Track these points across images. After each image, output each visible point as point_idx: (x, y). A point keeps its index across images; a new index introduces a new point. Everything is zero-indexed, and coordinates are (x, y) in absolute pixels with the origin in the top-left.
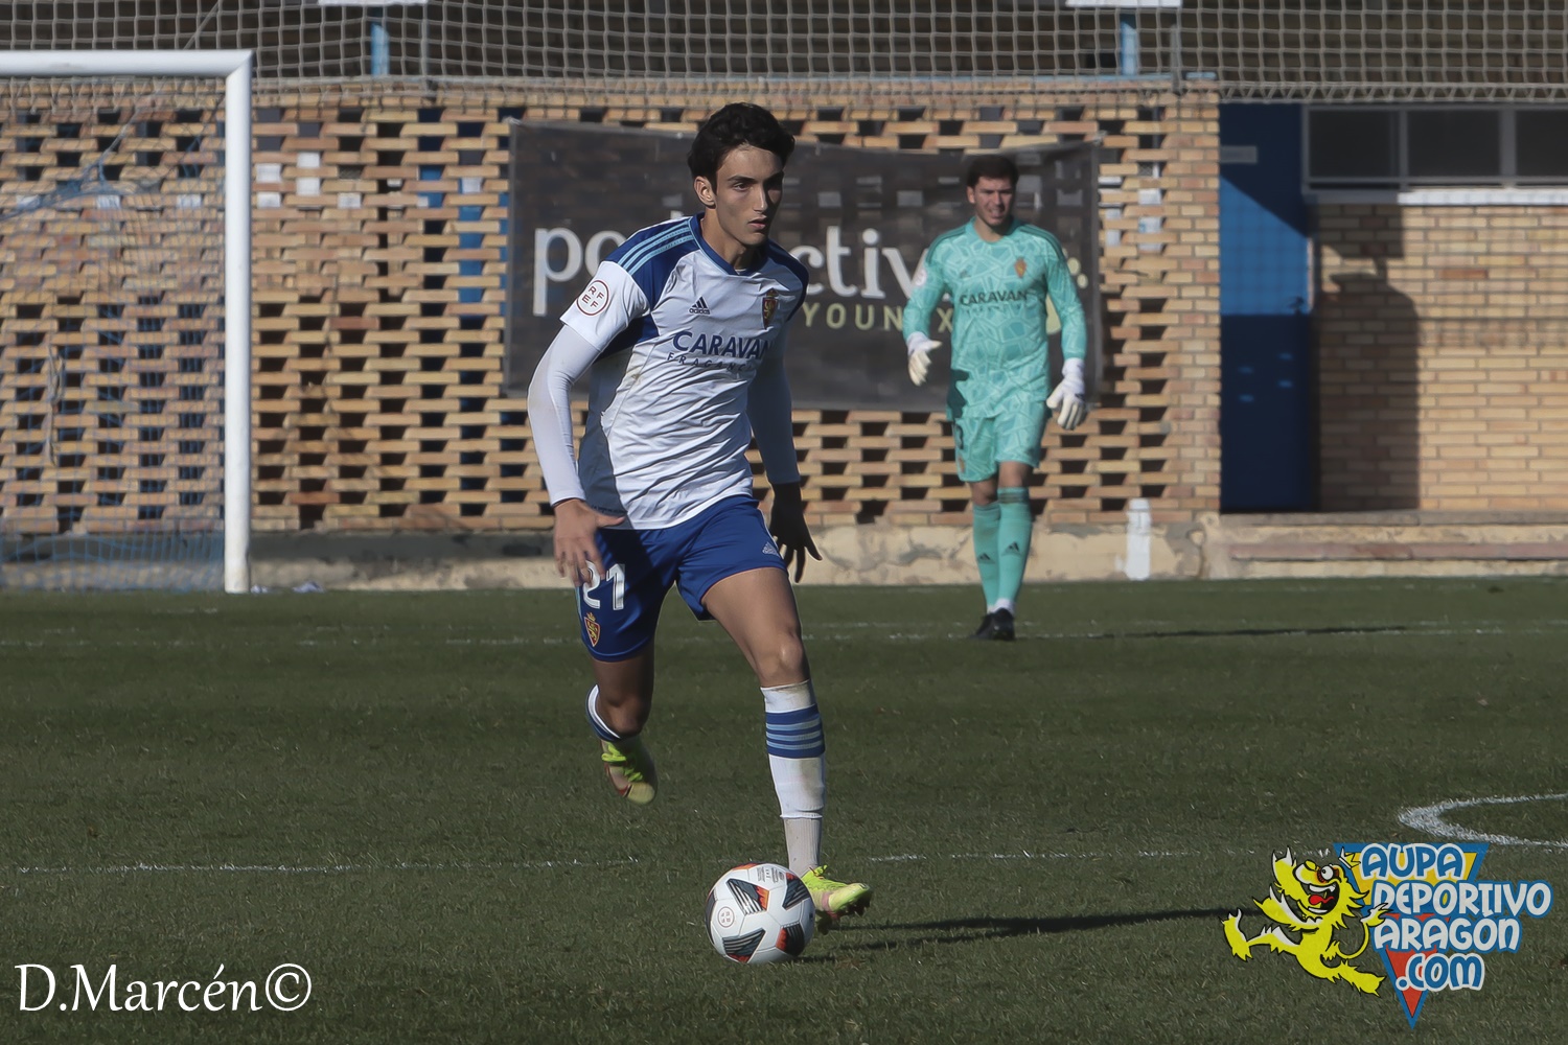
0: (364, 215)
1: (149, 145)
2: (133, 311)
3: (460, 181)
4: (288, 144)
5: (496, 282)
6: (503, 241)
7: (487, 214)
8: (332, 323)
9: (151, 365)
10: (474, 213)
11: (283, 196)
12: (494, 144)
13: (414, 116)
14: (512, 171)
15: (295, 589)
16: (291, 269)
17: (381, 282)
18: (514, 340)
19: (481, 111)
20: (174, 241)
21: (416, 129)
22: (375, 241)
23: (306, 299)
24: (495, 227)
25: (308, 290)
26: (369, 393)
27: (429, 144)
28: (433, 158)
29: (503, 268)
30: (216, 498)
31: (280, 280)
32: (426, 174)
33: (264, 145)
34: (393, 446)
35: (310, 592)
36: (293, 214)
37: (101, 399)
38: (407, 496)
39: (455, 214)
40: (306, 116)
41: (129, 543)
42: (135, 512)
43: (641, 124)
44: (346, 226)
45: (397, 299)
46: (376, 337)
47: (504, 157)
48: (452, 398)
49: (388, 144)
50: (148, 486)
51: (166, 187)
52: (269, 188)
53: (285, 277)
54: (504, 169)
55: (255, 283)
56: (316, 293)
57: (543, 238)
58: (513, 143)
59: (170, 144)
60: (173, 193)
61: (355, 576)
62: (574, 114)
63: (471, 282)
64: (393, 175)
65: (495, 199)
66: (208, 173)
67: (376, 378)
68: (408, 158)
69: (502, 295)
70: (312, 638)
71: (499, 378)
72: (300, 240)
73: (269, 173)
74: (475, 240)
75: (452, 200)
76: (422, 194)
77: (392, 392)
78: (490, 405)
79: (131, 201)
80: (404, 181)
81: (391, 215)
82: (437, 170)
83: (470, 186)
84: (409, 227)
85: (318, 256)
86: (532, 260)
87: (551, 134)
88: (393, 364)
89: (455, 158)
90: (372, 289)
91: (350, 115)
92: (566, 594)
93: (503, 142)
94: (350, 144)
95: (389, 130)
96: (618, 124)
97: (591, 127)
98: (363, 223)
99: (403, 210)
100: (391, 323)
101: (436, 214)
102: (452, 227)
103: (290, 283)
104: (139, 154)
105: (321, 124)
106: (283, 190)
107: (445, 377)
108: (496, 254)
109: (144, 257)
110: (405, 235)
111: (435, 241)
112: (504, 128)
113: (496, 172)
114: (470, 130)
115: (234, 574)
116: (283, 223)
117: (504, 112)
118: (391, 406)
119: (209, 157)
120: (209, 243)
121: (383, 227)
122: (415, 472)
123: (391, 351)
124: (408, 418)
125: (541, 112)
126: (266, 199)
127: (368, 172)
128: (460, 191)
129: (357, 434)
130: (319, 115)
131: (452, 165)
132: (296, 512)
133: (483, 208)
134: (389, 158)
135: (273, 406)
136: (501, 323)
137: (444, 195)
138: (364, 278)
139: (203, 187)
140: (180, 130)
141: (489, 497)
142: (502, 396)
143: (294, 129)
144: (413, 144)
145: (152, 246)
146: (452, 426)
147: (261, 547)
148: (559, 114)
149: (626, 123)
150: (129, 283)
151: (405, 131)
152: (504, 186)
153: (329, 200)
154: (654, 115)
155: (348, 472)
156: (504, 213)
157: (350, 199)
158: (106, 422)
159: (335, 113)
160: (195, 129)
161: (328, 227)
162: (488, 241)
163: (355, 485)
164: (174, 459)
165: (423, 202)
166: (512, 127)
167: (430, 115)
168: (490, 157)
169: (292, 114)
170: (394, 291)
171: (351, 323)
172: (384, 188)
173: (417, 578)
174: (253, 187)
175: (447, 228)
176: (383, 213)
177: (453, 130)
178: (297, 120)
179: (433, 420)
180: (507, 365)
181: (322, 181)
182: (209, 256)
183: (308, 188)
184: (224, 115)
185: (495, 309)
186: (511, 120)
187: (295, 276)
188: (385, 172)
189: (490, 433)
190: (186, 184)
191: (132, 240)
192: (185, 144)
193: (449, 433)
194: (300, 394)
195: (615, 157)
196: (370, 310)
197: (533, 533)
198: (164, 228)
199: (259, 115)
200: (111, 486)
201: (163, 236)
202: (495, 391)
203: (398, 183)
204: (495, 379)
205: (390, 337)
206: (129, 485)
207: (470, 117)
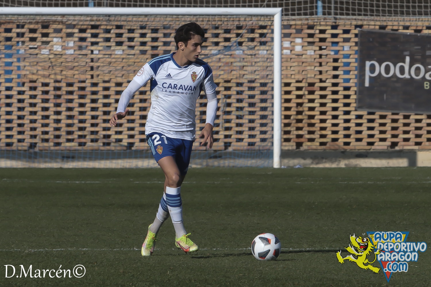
0: (315, 57)
1: (251, 36)
2: (247, 85)
3: (343, 47)
4: (292, 36)
5: (354, 77)
6: (356, 64)
7: (351, 57)
8: (305, 88)
9: (252, 101)
10: (348, 56)
11: (291, 51)
12: (353, 36)
13: (330, 28)
14: (359, 44)
15: (295, 167)
16: (293, 73)
17: (320, 77)
18: (359, 94)
19: (350, 26)
20: (259, 64)
21: (331, 31)
22: (318, 64)
23: (298, 82)
24: (354, 60)
25: (298, 79)
26: (316, 109)
27: (334, 36)
28: (335, 40)
29: (356, 72)
30: (271, 140)
31: (290, 76)
32: (334, 45)
33: (285, 36)
34: (323, 125)
35: (299, 168)
36: (294, 56)
37: (237, 110)
38: (327, 140)
39: (342, 56)
40: (298, 27)
41: (245, 153)
42: (247, 144)
43: (397, 30)
44: (309, 60)
45: (325, 82)
46: (318, 93)
47: (356, 40)
48: (341, 111)
49: (322, 36)
50: (251, 136)
51: (256, 48)
52: (287, 48)
53: (292, 75)
54: (356, 43)
55: (282, 77)
56: (301, 79)
57: (368, 64)
58: (359, 36)
59: (257, 35)
60: (258, 50)
61: (312, 163)
62: (377, 27)
63: (347, 77)
64: (323, 45)
65: (353, 52)
66: (268, 44)
67: (318, 105)
68: (328, 40)
69: (356, 81)
70: (299, 181)
71: (355, 105)
72: (296, 64)
73: (287, 44)
74: (348, 64)
75: (341, 52)
76: (332, 51)
77: (323, 109)
78: (352, 113)
79: (246, 52)
80: (327, 47)
81: (323, 57)
82: (337, 43)
83: (346, 48)
84: (328, 60)
85: (301, 69)
86: (364, 70)
87: (370, 33)
88: (323, 101)
89: (342, 40)
90: (317, 79)
91: (311, 27)
92: (374, 169)
93: (356, 35)
94: (311, 36)
95: (322, 32)
96: (390, 30)
97: (382, 31)
98: (315, 59)
99: (327, 55)
100: (323, 89)
101: (336, 57)
102: (341, 60)
103: (293, 76)
104: (248, 38)
105: (302, 30)
106: (291, 49)
107: (339, 105)
108: (354, 68)
109: (249, 69)
110: (327, 63)
111: (336, 64)
112: (356, 31)
113: (354, 44)
114: (346, 32)
115: (276, 162)
116: (291, 59)
117: (356, 26)
118: (323, 113)
119: (269, 39)
120: (269, 64)
121: (320, 60)
122: (330, 133)
123: (323, 97)
124: (328, 117)
125: (367, 26)
126: (286, 52)
127: (316, 44)
128: (343, 50)
129: (313, 121)
130: (302, 27)
131: (341, 42)
132: (294, 144)
133: (350, 55)
134: (322, 40)
135: (288, 113)
136: (355, 89)
137: (339, 51)
138: (315, 75)
139: (267, 48)
140: (260, 31)
141: (352, 140)
142: (356, 110)
143: (294, 31)
144: (329, 36)
145: (252, 66)
146: (341, 119)
147: (284, 155)
148: (372, 27)
149: (393, 30)
150: (245, 77)
151: (327, 32)
152: (356, 48)
153: (305, 52)
154: (401, 28)
155: (310, 132)
156: (356, 56)
157: (311, 52)
158: (239, 117)
159: (306, 26)
160: (265, 31)
161: (304, 60)
162: (352, 65)
163: (312, 136)
164: (258, 128)
165: (332, 53)
166: (359, 31)
167: (334, 27)
168: (352, 40)
169: (293, 27)
170: (324, 79)
171: (311, 88)
172: (321, 49)
173: (331, 164)
174: (282, 48)
175: (340, 61)
176: (321, 56)
177: (341, 32)
178: (295, 29)
179: (335, 117)
180: (357, 101)
181: (303, 46)
182: (269, 68)
183: (298, 49)
184: (273, 27)
185: (354, 85)
186: (358, 29)
187: (294, 74)
188: (321, 44)
189: (352, 121)
190: (262, 47)
191: (246, 64)
192: (262, 35)
193: (340, 121)
194: (296, 110)
195: (389, 40)
196: (317, 85)
197: (365, 151)
198: (256, 60)
199: (284, 27)
200: (240, 136)
201: (255, 62)
202: (354, 109)
203: (325, 47)
204: (354, 105)
205: (323, 93)
206: (245, 136)
207: (347, 28)
